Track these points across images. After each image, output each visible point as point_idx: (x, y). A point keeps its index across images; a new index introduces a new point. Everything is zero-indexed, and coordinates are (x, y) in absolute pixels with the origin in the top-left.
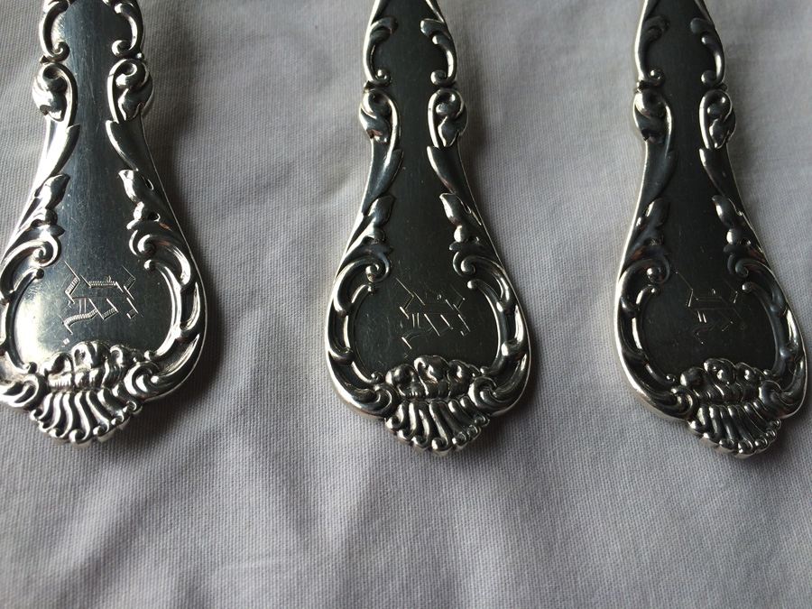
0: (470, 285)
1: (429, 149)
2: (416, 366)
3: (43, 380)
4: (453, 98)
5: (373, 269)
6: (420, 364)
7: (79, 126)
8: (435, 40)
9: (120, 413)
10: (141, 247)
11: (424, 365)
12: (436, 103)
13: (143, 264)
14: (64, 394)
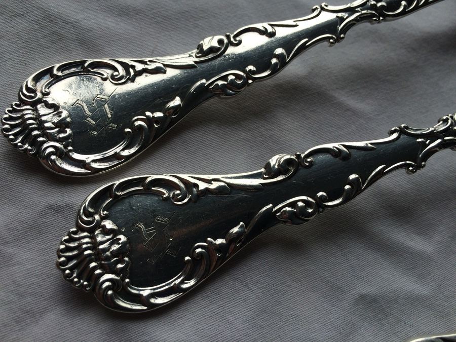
0: (187, 258)
1: (271, 205)
2: (119, 237)
3: (40, 101)
4: (310, 211)
5: (178, 195)
6: (120, 239)
7: (196, 67)
8: (347, 187)
9: (26, 146)
10: (137, 123)
11: (120, 242)
12: (303, 201)
13: (127, 128)
14: (33, 114)
